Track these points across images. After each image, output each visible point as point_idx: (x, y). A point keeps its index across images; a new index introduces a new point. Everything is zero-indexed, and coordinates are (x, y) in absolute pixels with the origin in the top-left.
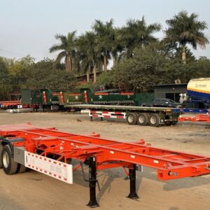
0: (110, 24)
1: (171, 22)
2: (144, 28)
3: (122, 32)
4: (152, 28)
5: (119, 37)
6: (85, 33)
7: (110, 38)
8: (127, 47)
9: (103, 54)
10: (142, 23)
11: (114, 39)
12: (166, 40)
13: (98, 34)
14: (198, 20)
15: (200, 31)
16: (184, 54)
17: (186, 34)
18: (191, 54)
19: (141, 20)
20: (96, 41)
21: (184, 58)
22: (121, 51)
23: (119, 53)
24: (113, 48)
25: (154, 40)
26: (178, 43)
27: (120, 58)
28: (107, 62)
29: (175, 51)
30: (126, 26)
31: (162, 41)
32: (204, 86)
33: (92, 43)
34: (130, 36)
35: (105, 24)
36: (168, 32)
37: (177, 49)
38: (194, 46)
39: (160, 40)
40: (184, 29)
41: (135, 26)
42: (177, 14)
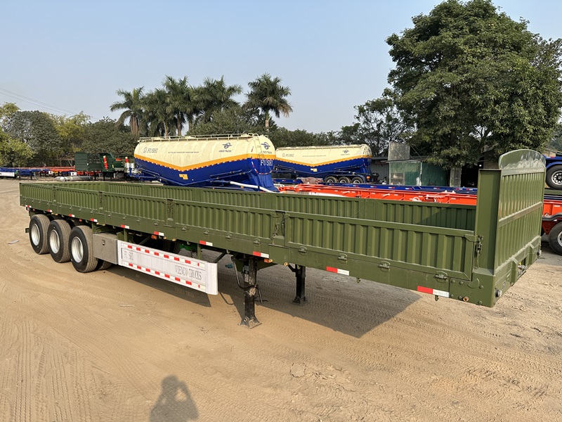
0: (183, 83)
1: (254, 85)
2: (224, 89)
3: (199, 91)
4: (232, 90)
5: (195, 98)
6: (154, 91)
7: (185, 98)
8: (205, 110)
9: (176, 116)
10: (221, 83)
11: (189, 99)
12: (248, 105)
13: (169, 93)
14: (281, 85)
15: (283, 97)
16: (267, 121)
17: (270, 99)
18: (274, 122)
19: (220, 80)
20: (168, 100)
21: (267, 125)
22: (197, 115)
23: (195, 117)
24: (189, 110)
25: (235, 104)
26: (260, 109)
27: (196, 121)
28: (181, 127)
29: (257, 119)
30: (204, 86)
31: (244, 106)
32: (291, 155)
33: (164, 102)
34: (208, 97)
35: (177, 81)
36: (250, 96)
37: (259, 116)
38: (277, 114)
39: (242, 104)
40: (268, 94)
41: (213, 85)
42: (260, 77)
